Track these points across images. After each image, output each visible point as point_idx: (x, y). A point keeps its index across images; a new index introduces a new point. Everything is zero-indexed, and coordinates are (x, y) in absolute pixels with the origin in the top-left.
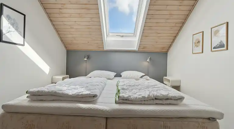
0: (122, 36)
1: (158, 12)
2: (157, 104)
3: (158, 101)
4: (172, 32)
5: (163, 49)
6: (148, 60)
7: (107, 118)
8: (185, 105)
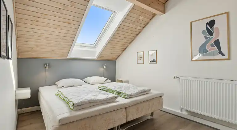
0: (85, 47)
1: (119, 35)
2: (143, 95)
3: (142, 94)
4: (122, 47)
5: (113, 58)
6: (104, 67)
7: (125, 108)
8: (151, 93)
